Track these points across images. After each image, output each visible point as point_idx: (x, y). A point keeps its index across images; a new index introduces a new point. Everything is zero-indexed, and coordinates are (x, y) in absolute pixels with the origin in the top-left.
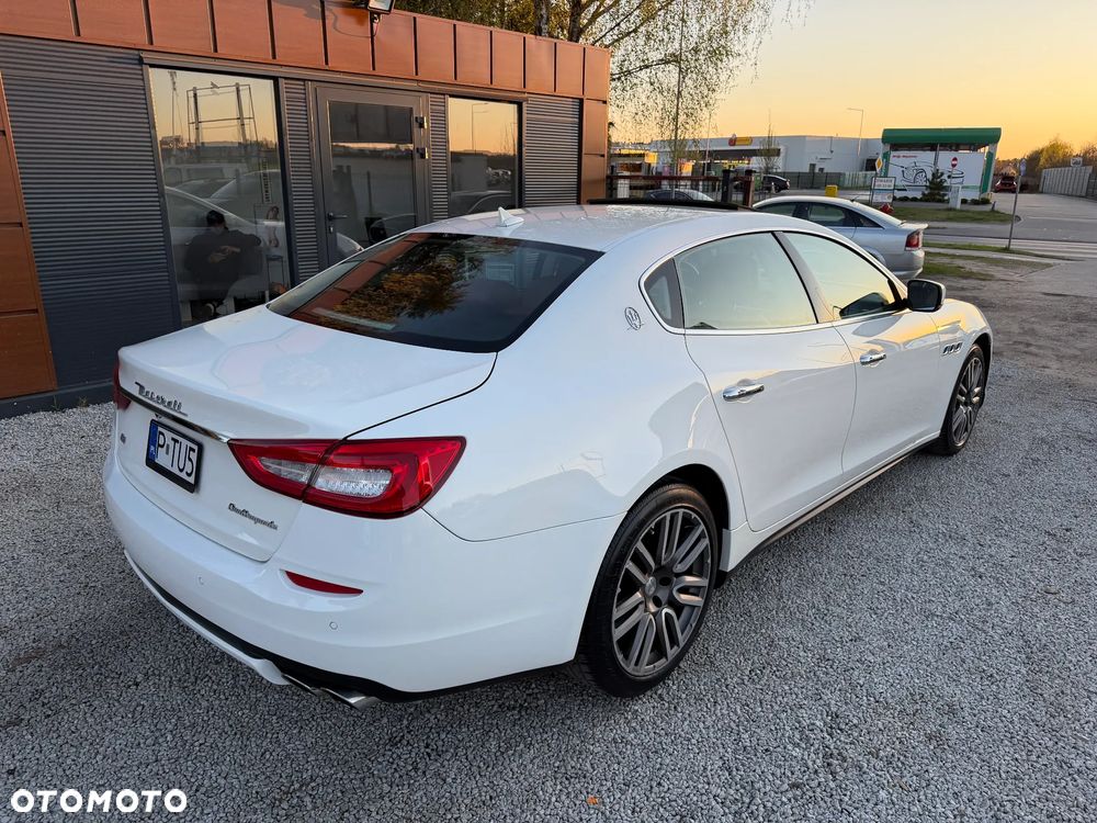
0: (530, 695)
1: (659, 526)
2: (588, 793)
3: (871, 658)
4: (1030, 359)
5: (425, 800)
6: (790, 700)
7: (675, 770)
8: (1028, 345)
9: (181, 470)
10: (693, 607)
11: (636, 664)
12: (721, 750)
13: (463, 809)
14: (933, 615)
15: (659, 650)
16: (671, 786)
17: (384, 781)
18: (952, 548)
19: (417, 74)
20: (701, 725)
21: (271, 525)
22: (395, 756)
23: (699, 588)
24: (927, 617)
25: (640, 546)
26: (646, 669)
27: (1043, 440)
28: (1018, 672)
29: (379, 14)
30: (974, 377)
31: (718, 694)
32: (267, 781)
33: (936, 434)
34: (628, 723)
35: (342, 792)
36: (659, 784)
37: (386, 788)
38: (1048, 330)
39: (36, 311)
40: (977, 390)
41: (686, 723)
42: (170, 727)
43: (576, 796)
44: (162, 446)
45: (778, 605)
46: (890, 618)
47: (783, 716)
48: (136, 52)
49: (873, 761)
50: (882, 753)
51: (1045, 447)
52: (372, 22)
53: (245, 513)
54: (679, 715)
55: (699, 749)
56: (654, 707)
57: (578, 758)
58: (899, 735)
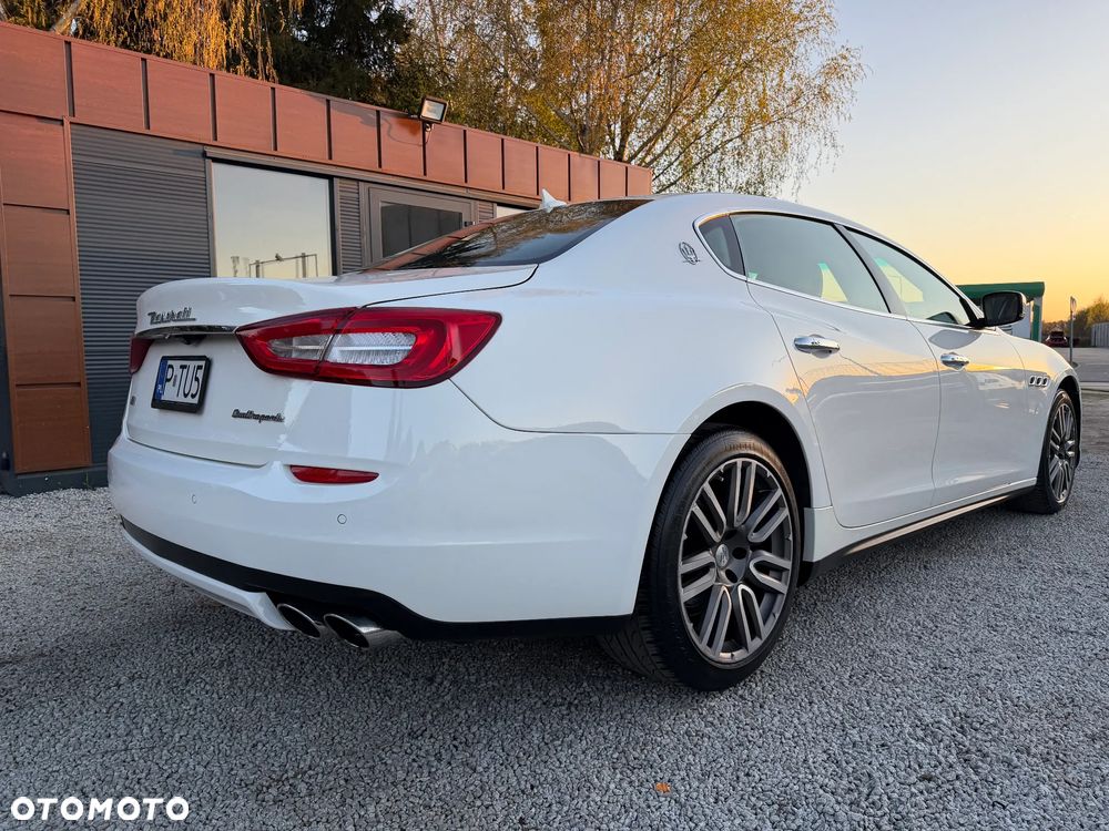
0: (581, 693)
1: (730, 470)
2: (656, 781)
5: (448, 788)
6: (907, 701)
7: (766, 761)
9: (186, 396)
10: (775, 593)
11: (710, 644)
12: (824, 743)
13: (497, 796)
14: (1066, 631)
15: (735, 639)
16: (763, 777)
19: (466, 181)
20: (796, 721)
21: (278, 418)
22: (414, 747)
23: (780, 570)
25: (707, 486)
26: (722, 656)
29: (430, 123)
30: (1067, 426)
31: (814, 694)
33: (1032, 480)
34: (703, 717)
35: (346, 781)
36: (748, 774)
37: (401, 775)
39: (79, 384)
40: (1071, 442)
41: (776, 719)
43: (641, 785)
45: (876, 624)
46: (1014, 634)
47: (899, 714)
48: (200, 148)
49: (1024, 756)
50: (1033, 750)
52: (424, 130)
53: (250, 415)
54: (767, 711)
55: (796, 743)
56: (734, 706)
57: (642, 750)
58: (1052, 735)
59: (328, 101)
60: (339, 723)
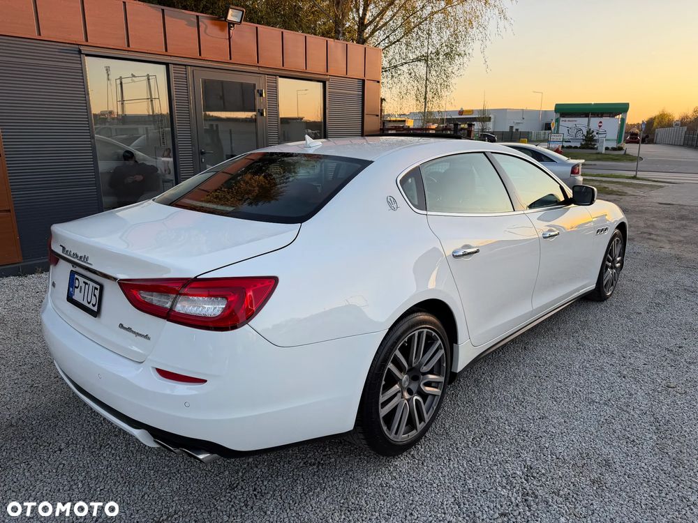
0: (325, 455)
1: (411, 340)
2: (363, 520)
3: (553, 430)
4: (651, 242)
6: (499, 457)
7: (421, 504)
8: (650, 234)
9: (89, 303)
10: (434, 396)
11: (396, 433)
12: (453, 491)
14: (594, 402)
15: (411, 424)
16: (419, 516)
17: (224, 513)
18: (605, 359)
19: (258, 62)
20: (440, 475)
21: (146, 337)
22: (232, 496)
23: (438, 383)
24: (590, 403)
25: (398, 353)
26: (403, 437)
27: (662, 292)
28: (651, 438)
29: (234, 24)
30: (617, 251)
31: (452, 454)
32: (145, 514)
33: (593, 286)
34: (391, 473)
36: (411, 514)
37: (225, 518)
38: (663, 225)
39: (9, 211)
40: (618, 259)
41: (430, 473)
42: (81, 478)
44: (77, 288)
45: (491, 396)
46: (565, 404)
47: (495, 468)
48: (77, 46)
49: (556, 497)
50: (561, 493)
51: (664, 296)
52: (229, 29)
53: (129, 329)
54: (425, 468)
55: (438, 490)
56: (408, 463)
57: (356, 497)
58: (573, 480)
59: (163, 10)
60: (190, 478)
